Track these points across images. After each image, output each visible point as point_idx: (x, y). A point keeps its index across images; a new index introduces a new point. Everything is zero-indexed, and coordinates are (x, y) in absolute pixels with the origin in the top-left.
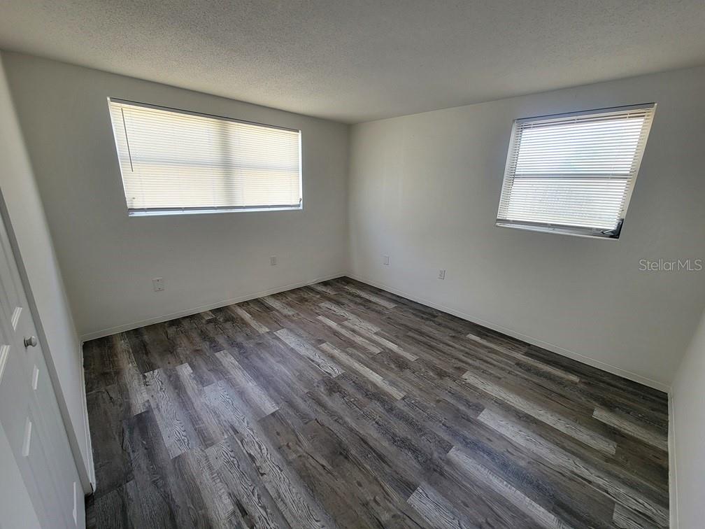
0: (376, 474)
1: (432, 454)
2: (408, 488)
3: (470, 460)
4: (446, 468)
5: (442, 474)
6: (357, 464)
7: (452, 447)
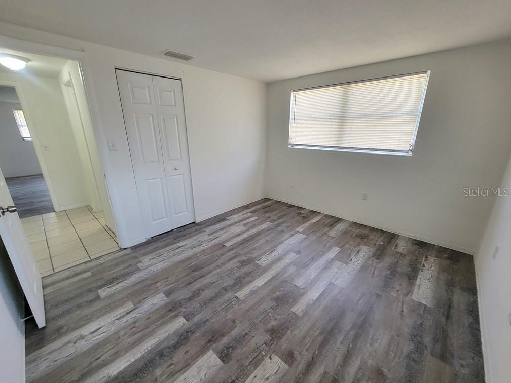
0: (180, 281)
1: (185, 307)
2: (168, 294)
3: (173, 330)
4: (173, 314)
5: (170, 310)
6: (188, 274)
7: (187, 320)
